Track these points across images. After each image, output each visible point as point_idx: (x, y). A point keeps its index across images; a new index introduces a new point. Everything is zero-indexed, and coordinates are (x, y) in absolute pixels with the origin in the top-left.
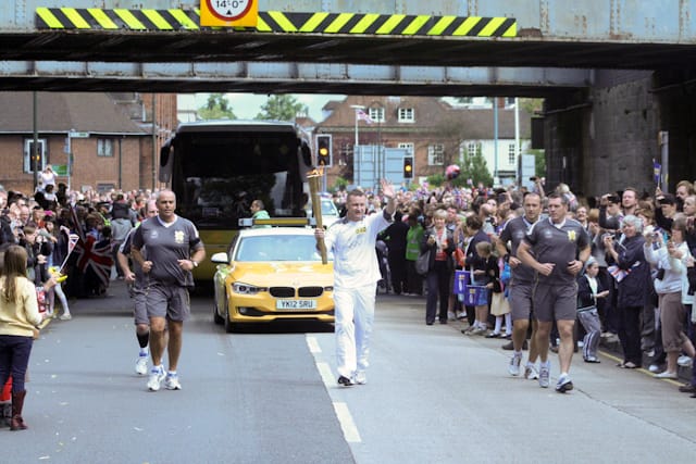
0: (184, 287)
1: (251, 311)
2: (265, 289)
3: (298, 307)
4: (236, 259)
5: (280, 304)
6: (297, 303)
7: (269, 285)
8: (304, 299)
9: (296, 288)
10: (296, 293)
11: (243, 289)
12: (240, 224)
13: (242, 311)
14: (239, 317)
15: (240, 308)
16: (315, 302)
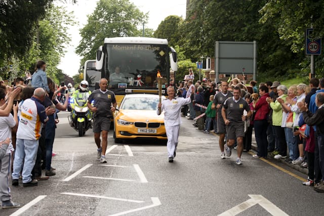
1: (126, 133)
2: (133, 123)
3: (148, 132)
6: (147, 130)
7: (135, 121)
9: (147, 123)
10: (147, 126)
11: (122, 123)
13: (122, 133)
15: (120, 131)
16: (156, 130)
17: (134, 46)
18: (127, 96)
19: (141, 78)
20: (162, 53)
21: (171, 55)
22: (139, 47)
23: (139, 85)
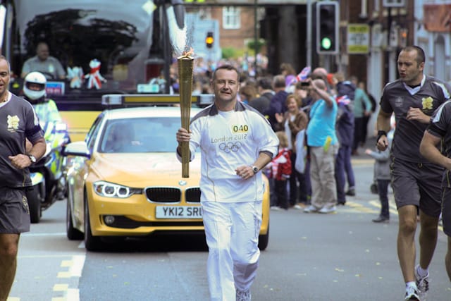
0: (20, 189)
1: (121, 221)
2: (141, 191)
3: (186, 216)
4: (100, 150)
5: (161, 211)
6: (183, 211)
7: (146, 186)
8: (193, 205)
9: (183, 189)
10: (183, 197)
11: (109, 190)
12: (104, 103)
13: (108, 220)
14: (104, 229)
15: (104, 217)
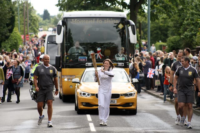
16: (116, 101)
17: (93, 20)
18: (87, 69)
19: (101, 51)
20: (121, 26)
21: (130, 28)
22: (98, 21)
23: (99, 58)
